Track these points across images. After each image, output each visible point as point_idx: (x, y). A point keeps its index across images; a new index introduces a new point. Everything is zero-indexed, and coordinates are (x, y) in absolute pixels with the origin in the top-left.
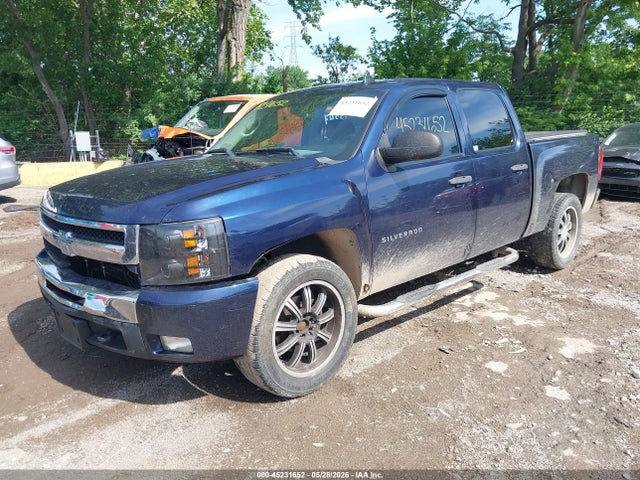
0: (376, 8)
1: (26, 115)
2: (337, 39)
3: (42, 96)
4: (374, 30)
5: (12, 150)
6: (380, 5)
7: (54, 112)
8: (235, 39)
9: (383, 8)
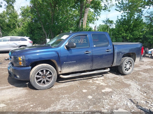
0: (119, 11)
1: (40, 35)
2: (109, 19)
3: (43, 32)
4: (118, 17)
5: (32, 42)
6: (120, 11)
7: (45, 35)
8: (84, 19)
9: (121, 11)
